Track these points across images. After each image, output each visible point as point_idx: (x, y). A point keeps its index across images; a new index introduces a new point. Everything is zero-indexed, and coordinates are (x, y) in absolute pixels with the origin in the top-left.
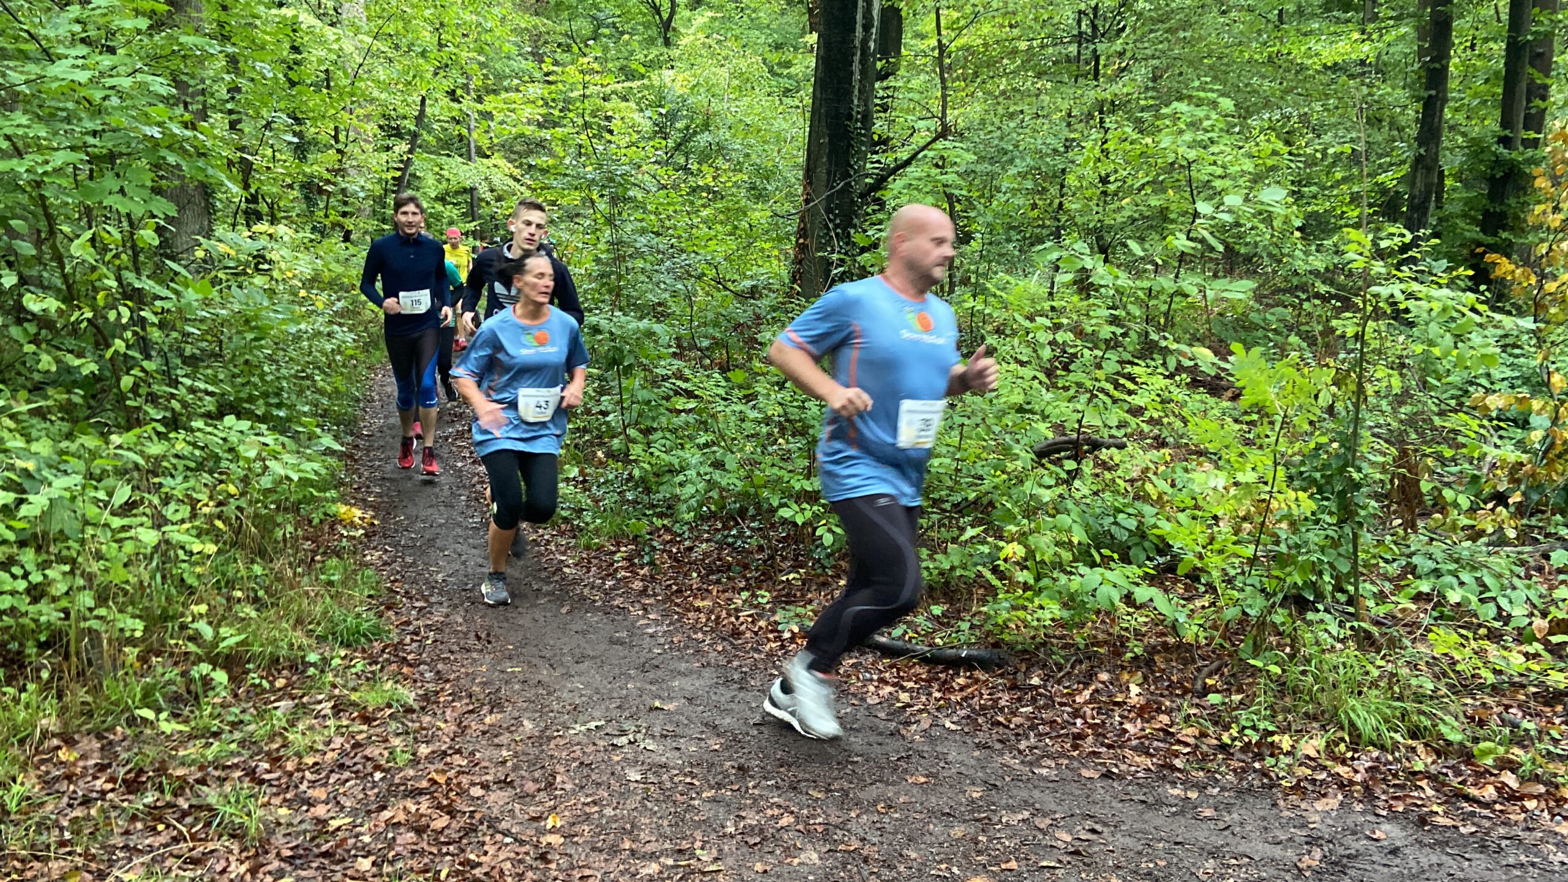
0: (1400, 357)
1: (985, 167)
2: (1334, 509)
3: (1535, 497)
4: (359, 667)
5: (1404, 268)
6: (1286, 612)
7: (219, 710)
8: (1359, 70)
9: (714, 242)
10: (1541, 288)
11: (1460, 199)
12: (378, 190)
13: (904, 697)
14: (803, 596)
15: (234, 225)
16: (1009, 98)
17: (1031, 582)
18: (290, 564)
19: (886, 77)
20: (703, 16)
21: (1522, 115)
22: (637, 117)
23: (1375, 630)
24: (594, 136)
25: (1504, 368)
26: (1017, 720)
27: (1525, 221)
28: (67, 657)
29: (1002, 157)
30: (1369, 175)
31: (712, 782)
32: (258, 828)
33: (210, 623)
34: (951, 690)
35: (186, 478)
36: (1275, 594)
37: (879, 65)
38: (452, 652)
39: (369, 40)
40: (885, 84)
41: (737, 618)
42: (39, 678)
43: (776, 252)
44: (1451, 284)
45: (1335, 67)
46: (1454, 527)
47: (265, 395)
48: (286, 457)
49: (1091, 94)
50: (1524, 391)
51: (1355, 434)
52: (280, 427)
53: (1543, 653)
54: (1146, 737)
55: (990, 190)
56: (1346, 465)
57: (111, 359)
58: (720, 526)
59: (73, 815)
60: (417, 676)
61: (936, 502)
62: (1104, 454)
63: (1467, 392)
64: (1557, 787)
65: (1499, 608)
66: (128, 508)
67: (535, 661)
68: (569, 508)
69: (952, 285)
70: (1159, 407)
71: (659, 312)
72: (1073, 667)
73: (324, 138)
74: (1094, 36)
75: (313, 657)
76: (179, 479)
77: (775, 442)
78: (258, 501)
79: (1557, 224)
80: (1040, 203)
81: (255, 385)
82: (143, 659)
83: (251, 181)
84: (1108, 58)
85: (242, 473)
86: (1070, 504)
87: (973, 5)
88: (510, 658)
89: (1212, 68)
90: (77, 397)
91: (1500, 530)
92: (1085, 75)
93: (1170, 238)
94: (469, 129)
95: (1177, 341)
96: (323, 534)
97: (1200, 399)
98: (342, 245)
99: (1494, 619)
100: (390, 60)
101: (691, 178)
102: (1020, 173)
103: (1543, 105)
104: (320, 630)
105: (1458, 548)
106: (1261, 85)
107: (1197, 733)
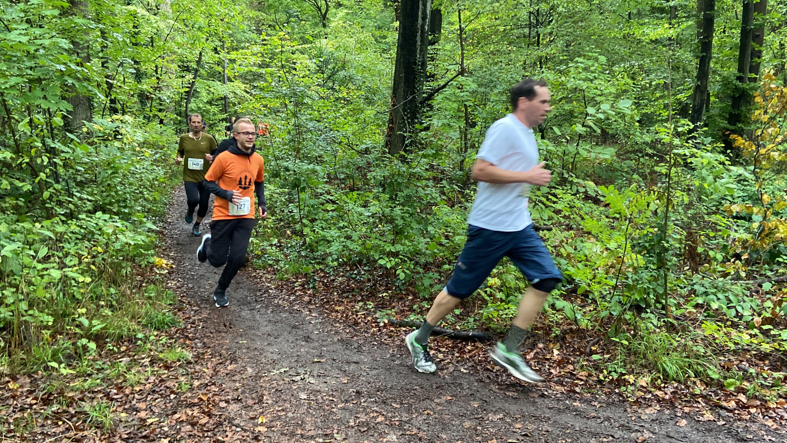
0: (688, 185)
1: (482, 89)
2: (655, 262)
3: (755, 256)
4: (164, 340)
5: (690, 141)
6: (631, 313)
7: (91, 363)
8: (668, 42)
9: (347, 125)
10: (758, 151)
11: (717, 108)
12: (177, 98)
13: (441, 356)
14: (390, 304)
15: (103, 115)
16: (495, 55)
17: (504, 298)
18: (129, 287)
19: (433, 44)
20: (342, 12)
21: (749, 66)
22: (308, 62)
23: (675, 322)
24: (287, 72)
25: (739, 192)
27: (750, 118)
28: (13, 336)
29: (490, 84)
30: (673, 95)
31: (343, 399)
32: (110, 424)
33: (87, 318)
34: (464, 352)
35: (76, 244)
36: (626, 304)
37: (430, 38)
38: (211, 333)
39: (173, 22)
40: (433, 47)
41: (357, 316)
43: (377, 131)
44: (713, 150)
45: (656, 41)
46: (714, 271)
47: (118, 201)
48: (128, 233)
49: (536, 53)
50: (749, 203)
51: (666, 223)
52: (126, 217)
53: (759, 334)
54: (561, 376)
55: (484, 101)
56: (661, 239)
57: (39, 182)
58: (348, 269)
59: (16, 416)
60: (193, 345)
63: (721, 203)
64: (766, 401)
65: (737, 311)
66: (46, 259)
67: (253, 337)
68: (272, 260)
69: (466, 148)
70: (569, 210)
71: (319, 160)
72: (525, 341)
73: (150, 71)
74: (537, 25)
75: (140, 335)
76: (73, 244)
77: (377, 226)
78: (114, 255)
79: (766, 120)
81: (113, 197)
82: (53, 336)
83: (112, 93)
84: (544, 35)
85: (105, 241)
87: (477, 8)
88: (241, 336)
89: (595, 41)
90: (21, 202)
91: (737, 272)
92: (533, 44)
93: (574, 126)
94: (224, 68)
95: (577, 177)
96: (147, 272)
97: (589, 206)
98: (159, 126)
99: (734, 317)
100: (184, 32)
101: (335, 93)
102: (499, 92)
103: (759, 61)
104: (144, 322)
105: (717, 281)
106: (619, 50)
107: (587, 374)
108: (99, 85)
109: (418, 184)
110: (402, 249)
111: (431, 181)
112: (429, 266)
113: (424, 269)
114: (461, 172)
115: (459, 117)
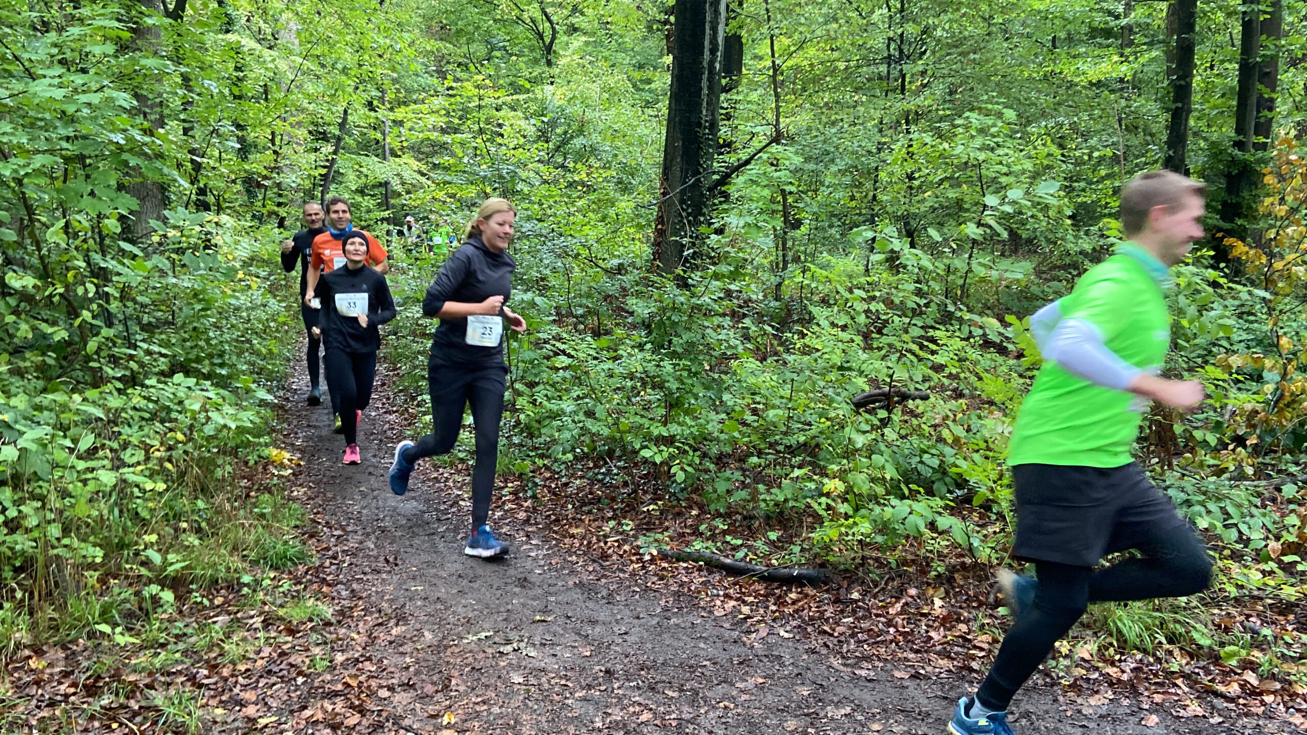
1: (811, 166)
3: (1268, 439)
4: (286, 586)
7: (166, 624)
8: (1119, 86)
9: (588, 227)
10: (1271, 265)
12: (307, 184)
13: (746, 610)
14: (661, 524)
16: (831, 108)
17: (851, 513)
18: (229, 499)
19: (730, 89)
20: (578, 41)
21: (1253, 124)
22: (523, 124)
24: (488, 140)
25: (1241, 332)
26: (840, 629)
27: (1257, 210)
28: (35, 580)
29: (825, 157)
30: (1127, 174)
31: (584, 684)
32: (197, 726)
33: (159, 550)
34: (784, 604)
35: (140, 427)
37: (724, 82)
38: (365, 574)
39: (301, 60)
40: (729, 96)
41: (606, 543)
42: (14, 597)
43: (638, 236)
44: (1197, 262)
45: (1099, 84)
46: (1201, 465)
47: (210, 356)
48: (227, 409)
49: (899, 106)
50: (1258, 352)
52: (222, 383)
53: (1277, 570)
54: (948, 643)
55: (814, 184)
57: (80, 326)
58: (591, 465)
59: (40, 715)
60: (335, 594)
61: (771, 446)
62: (911, 404)
63: (1210, 352)
64: (1290, 683)
65: (1240, 532)
66: (91, 453)
67: (434, 581)
68: (465, 451)
69: (785, 263)
70: (957, 364)
71: (541, 286)
72: (886, 584)
73: (262, 141)
74: (901, 59)
75: (246, 579)
76: (137, 427)
77: (638, 394)
78: (202, 446)
79: (1283, 214)
80: (857, 195)
81: (202, 348)
82: (102, 581)
83: (200, 177)
84: (913, 75)
85: (188, 422)
86: (882, 446)
87: (801, 33)
88: (414, 578)
89: (998, 84)
90: (51, 358)
91: (1240, 467)
92: (894, 91)
93: (963, 226)
94: (384, 134)
95: (970, 311)
96: (257, 474)
97: (990, 358)
98: (276, 230)
99: (1236, 542)
100: (318, 77)
101: (568, 175)
102: (840, 171)
103: (1270, 115)
104: (253, 555)
105: (1205, 483)
106: (1038, 99)
107: (990, 640)
108: (179, 166)
109: (706, 324)
110: (679, 431)
111: (728, 318)
112: (725, 460)
113: (717, 464)
114: (778, 304)
115: (773, 212)
